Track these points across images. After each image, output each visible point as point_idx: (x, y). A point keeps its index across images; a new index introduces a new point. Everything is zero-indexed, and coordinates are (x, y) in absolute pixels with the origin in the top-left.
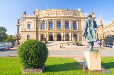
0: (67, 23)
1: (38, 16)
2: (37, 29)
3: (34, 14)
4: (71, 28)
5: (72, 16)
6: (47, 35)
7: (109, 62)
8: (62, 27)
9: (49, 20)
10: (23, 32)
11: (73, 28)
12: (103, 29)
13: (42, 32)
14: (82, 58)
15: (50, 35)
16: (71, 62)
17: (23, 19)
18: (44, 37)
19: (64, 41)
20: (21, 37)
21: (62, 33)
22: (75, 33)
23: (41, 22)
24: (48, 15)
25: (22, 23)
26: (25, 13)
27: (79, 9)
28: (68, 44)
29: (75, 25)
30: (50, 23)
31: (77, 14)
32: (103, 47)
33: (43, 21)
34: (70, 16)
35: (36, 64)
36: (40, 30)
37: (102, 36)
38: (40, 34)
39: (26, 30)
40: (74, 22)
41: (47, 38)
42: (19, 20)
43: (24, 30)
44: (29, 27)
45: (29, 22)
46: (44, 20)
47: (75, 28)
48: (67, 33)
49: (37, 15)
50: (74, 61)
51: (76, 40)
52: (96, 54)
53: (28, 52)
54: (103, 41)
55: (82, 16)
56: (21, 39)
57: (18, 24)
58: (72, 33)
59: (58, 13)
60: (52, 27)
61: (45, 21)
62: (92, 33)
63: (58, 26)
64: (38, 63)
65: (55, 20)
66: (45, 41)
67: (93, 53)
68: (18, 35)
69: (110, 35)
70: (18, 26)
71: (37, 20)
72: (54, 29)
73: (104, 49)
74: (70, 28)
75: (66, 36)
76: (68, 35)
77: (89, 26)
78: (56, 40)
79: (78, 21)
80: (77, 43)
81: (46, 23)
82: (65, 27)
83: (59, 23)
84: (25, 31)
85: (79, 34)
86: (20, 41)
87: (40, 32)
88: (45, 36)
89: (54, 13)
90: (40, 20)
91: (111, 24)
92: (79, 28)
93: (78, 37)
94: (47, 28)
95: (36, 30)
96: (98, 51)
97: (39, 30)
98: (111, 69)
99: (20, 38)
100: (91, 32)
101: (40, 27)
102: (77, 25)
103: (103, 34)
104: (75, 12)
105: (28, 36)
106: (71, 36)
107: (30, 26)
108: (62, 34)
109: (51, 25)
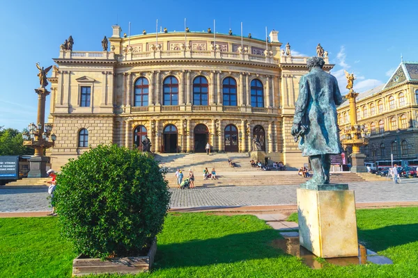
0: (229, 86)
1: (121, 56)
2: (116, 106)
3: (106, 49)
4: (245, 103)
5: (247, 59)
6: (154, 128)
7: (383, 226)
8: (211, 101)
9: (162, 72)
10: (61, 116)
11: (251, 103)
12: (356, 109)
13: (135, 119)
14: (288, 214)
15: (168, 129)
16: (251, 228)
17: (62, 68)
18: (143, 138)
19: (217, 151)
20: (53, 135)
21: (213, 124)
22: (259, 123)
23: (131, 78)
24: (158, 55)
25: (56, 82)
26: (68, 46)
27: (271, 35)
28: (234, 165)
29: (259, 93)
30: (165, 86)
31: (266, 52)
32: (359, 174)
33: (138, 75)
34: (240, 58)
35: (127, 241)
36: (128, 110)
37: (352, 133)
38: (130, 127)
39: (74, 112)
40: (257, 80)
41: (154, 140)
42: (44, 72)
43: (66, 111)
44: (84, 97)
45: (84, 78)
46: (142, 73)
47: (260, 105)
48: (228, 123)
49: (117, 51)
50: (262, 227)
51: (264, 148)
52: (338, 200)
53: (96, 195)
54: (355, 150)
55: (282, 61)
56: (52, 144)
57: (40, 87)
58: (246, 122)
59: (195, 47)
60: (174, 101)
61: (147, 76)
62: (326, 124)
63: (197, 97)
64: (134, 237)
65: (186, 72)
66: (149, 151)
67: (328, 194)
68: (41, 130)
69: (381, 131)
70: (43, 94)
71: (115, 71)
72: (182, 109)
73: (361, 180)
74: (240, 103)
75: (226, 133)
76: (233, 129)
77: (314, 97)
78: (188, 149)
79: (271, 78)
80: (266, 159)
81: (150, 83)
82: (223, 102)
83: (199, 85)
84: (70, 115)
85: (273, 128)
86: (49, 152)
87: (130, 119)
88: (146, 134)
89: (181, 45)
90: (129, 72)
91: (383, 89)
92: (271, 105)
93: (270, 139)
94: (154, 103)
95: (111, 111)
96: (346, 187)
97: (126, 109)
98: (389, 249)
99: (49, 140)
100: (321, 121)
101: (128, 99)
102: (267, 92)
103: (356, 127)
104: (259, 46)
105: (82, 133)
106: (246, 132)
107: (88, 94)
108: (213, 127)
109: (168, 90)
